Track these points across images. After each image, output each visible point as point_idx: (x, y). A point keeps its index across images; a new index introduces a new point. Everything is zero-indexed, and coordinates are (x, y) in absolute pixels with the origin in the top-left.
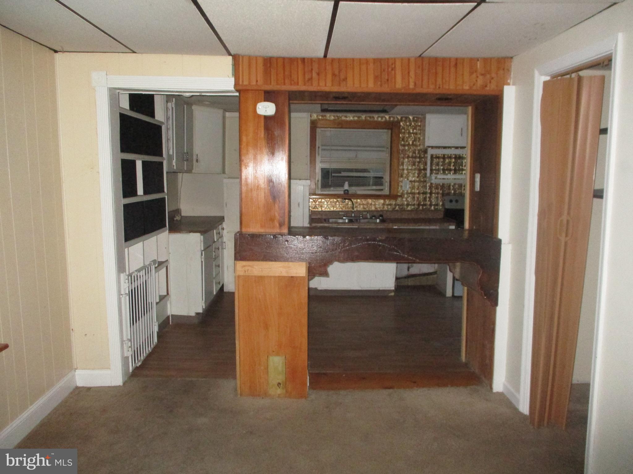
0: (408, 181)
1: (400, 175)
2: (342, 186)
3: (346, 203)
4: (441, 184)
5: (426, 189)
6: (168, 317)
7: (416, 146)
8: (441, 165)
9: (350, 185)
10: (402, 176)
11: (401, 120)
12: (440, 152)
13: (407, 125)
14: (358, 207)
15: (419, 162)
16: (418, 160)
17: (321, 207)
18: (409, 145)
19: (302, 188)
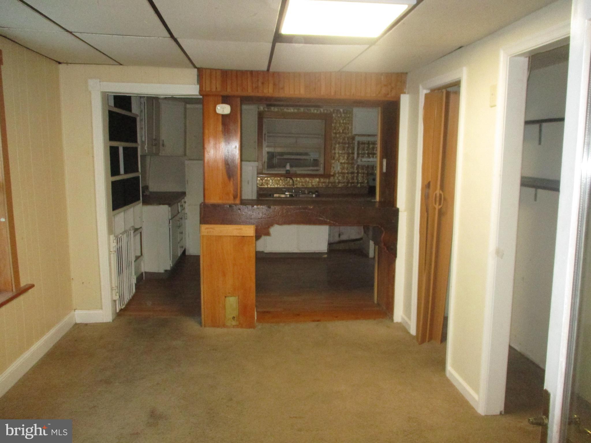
0: (339, 164)
1: (332, 158)
2: (285, 166)
3: (288, 181)
4: (366, 166)
5: (354, 169)
6: (142, 274)
7: (346, 133)
8: (366, 150)
9: (291, 166)
10: (334, 159)
11: (334, 112)
12: (365, 139)
13: (338, 117)
14: (298, 184)
15: (348, 147)
16: (347, 145)
17: (267, 184)
18: (339, 133)
19: (252, 168)
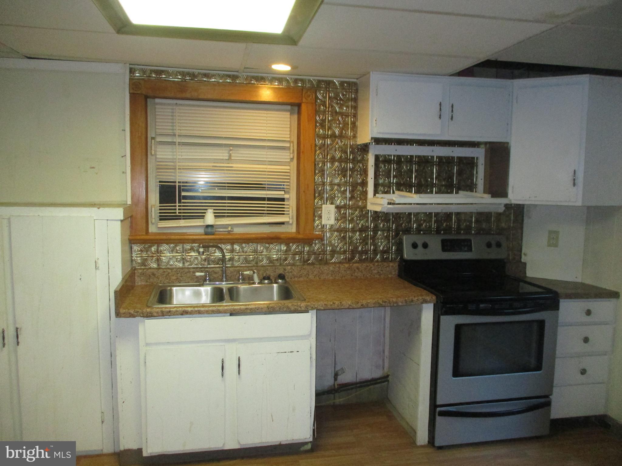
0: (333, 207)
1: (317, 196)
5: (367, 221)
8: (394, 177)
10: (321, 197)
11: (319, 87)
12: (392, 151)
14: (235, 259)
15: (352, 170)
16: (351, 166)
18: (333, 135)
